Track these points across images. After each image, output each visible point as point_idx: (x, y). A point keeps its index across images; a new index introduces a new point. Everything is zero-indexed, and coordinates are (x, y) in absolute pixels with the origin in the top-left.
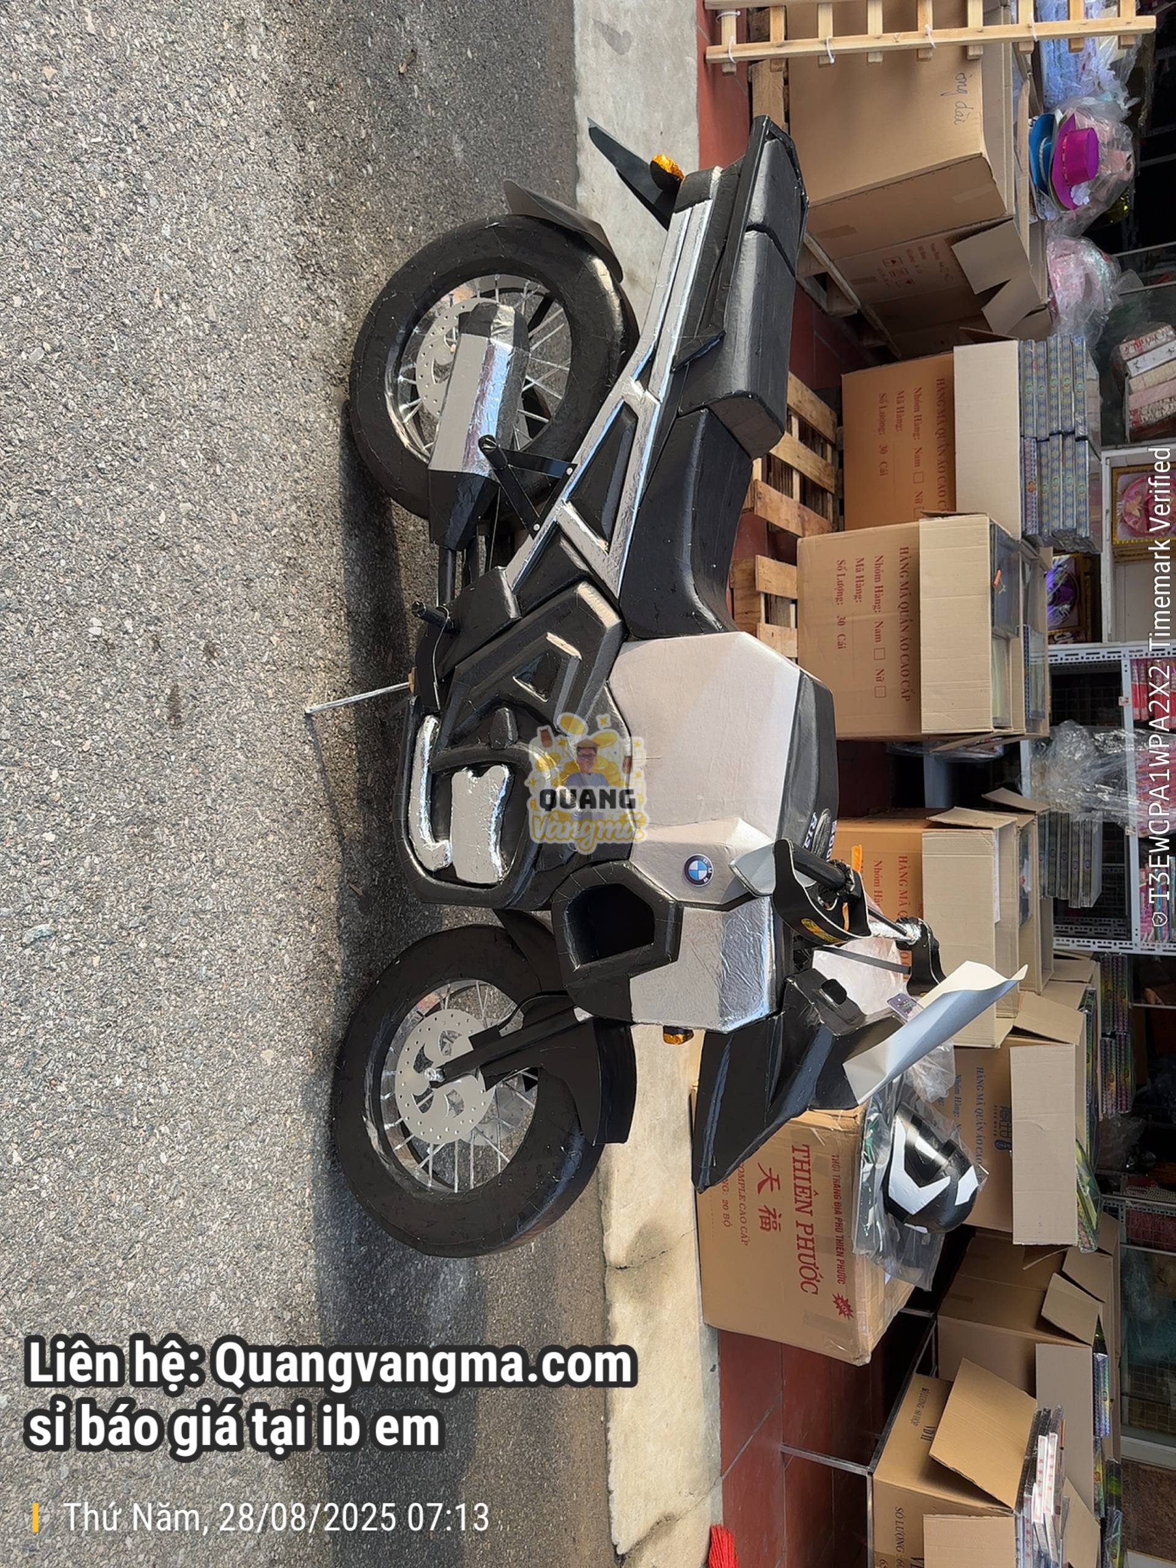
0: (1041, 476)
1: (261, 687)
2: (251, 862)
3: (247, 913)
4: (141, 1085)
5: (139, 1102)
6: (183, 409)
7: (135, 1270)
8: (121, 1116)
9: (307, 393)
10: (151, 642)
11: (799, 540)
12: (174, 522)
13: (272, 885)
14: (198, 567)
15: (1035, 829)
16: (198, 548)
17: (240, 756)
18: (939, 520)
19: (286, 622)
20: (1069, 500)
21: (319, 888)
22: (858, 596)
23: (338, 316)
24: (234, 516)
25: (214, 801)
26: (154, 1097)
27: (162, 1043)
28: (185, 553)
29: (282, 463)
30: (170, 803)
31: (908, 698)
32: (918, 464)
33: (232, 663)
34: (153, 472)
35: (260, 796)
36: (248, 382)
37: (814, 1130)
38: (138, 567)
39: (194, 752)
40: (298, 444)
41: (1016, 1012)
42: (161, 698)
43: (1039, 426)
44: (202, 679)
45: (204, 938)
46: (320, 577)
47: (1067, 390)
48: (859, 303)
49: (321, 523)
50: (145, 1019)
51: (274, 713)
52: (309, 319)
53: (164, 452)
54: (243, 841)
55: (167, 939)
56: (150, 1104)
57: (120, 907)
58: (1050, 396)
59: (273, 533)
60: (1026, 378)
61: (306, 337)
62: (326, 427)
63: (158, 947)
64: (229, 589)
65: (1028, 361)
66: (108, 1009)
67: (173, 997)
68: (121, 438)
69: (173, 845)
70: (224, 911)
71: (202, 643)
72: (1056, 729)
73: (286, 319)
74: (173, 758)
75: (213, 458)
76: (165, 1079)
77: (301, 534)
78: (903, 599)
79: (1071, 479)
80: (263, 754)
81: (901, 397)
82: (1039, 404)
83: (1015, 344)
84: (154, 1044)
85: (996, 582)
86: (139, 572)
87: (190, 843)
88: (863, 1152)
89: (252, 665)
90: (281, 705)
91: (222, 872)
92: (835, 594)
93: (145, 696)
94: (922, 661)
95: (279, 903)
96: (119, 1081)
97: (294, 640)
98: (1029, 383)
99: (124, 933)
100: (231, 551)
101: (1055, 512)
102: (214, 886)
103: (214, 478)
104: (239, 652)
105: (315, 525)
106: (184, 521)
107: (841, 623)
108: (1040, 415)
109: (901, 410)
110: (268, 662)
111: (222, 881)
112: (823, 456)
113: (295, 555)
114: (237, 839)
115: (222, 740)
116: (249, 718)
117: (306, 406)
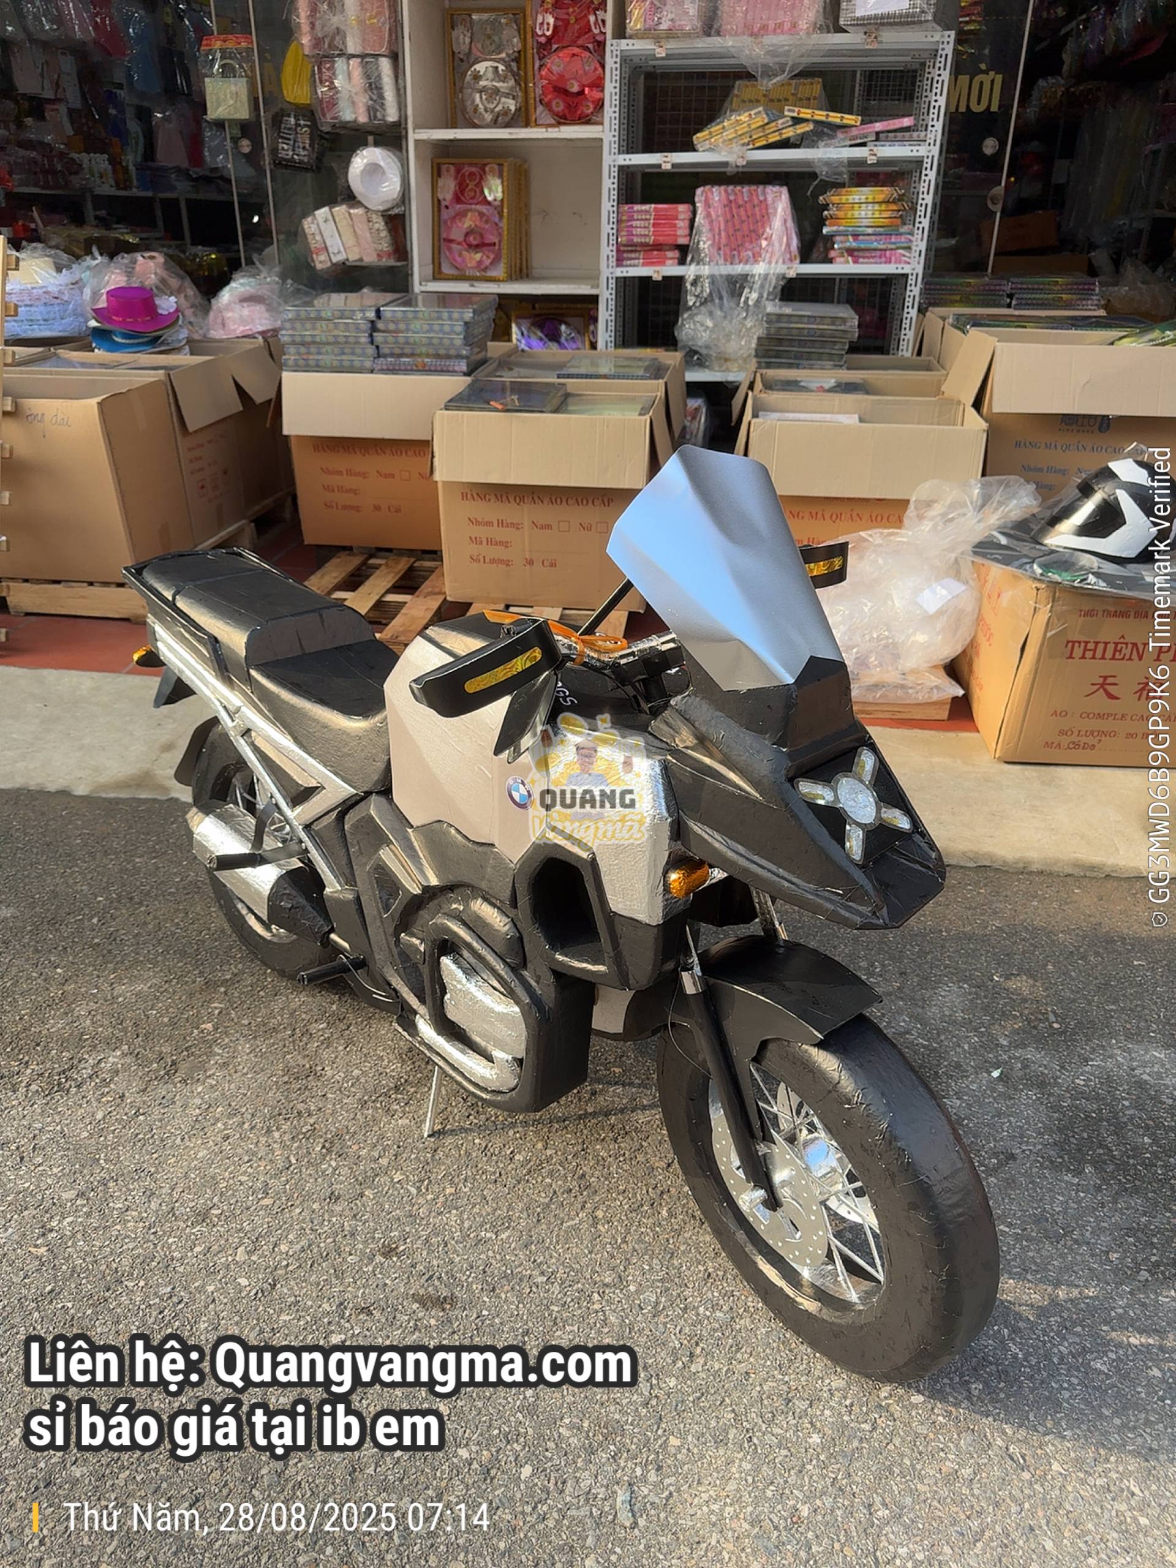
0: (412, 355)
1: (441, 1199)
2: (619, 1241)
3: (672, 1254)
4: (827, 1413)
5: (846, 1418)
6: (148, 1241)
7: (1040, 1458)
8: (856, 1444)
9: (174, 1103)
10: (361, 1316)
11: (449, 598)
12: (251, 1268)
13: (651, 1220)
14: (303, 1250)
15: (771, 373)
16: (284, 1248)
17: (504, 1236)
18: (436, 460)
19: (384, 1162)
20: (436, 328)
21: (669, 1165)
22: (506, 544)
23: (114, 1059)
24: (267, 1202)
25: (542, 1273)
26: (845, 1398)
27: (786, 1378)
28: (284, 1263)
29: (231, 1140)
30: (530, 1324)
31: (610, 501)
32: (392, 476)
33: (407, 1229)
34: (197, 1284)
35: (552, 1220)
36: (145, 1165)
37: (1049, 634)
38: (284, 1317)
39: (486, 1287)
40: (218, 1120)
41: (959, 402)
42: (421, 1315)
43: (364, 355)
44: (413, 1266)
45: (685, 1310)
46: (352, 1116)
47: (331, 326)
48: (244, 521)
49: (301, 1107)
50: (755, 1394)
51: (471, 1189)
52: (107, 1090)
53: (181, 1269)
54: (593, 1246)
55: (674, 1352)
56: (852, 1405)
57: (625, 1402)
58: (336, 343)
59: (294, 1161)
60: (317, 366)
61: (122, 1097)
62: (212, 1087)
63: (680, 1364)
64: (334, 1219)
65: (301, 362)
66: (731, 1436)
67: (739, 1356)
68: (154, 1314)
69: (575, 1328)
70: (662, 1280)
71: (379, 1259)
72: (680, 345)
73: (99, 1116)
74: (485, 1313)
75: (203, 1216)
76: (827, 1381)
77: (304, 1130)
78: (512, 499)
79: (416, 325)
80: (510, 1208)
81: (328, 488)
82: (343, 354)
83: (286, 376)
84: (785, 1388)
85: (500, 407)
86: (288, 1318)
87: (580, 1308)
88: (1076, 584)
89: (417, 1207)
90: (466, 1180)
91: (620, 1277)
92: (503, 567)
93: (413, 1333)
94: (572, 485)
95: (671, 1214)
96: (815, 1439)
97: (405, 1155)
98: (322, 363)
99: (654, 1402)
100: (298, 1211)
101: (446, 342)
102: (632, 1288)
103: (223, 1218)
104: (399, 1219)
105: (299, 1113)
106: (254, 1258)
107: (531, 562)
108: (353, 354)
109: (341, 489)
110: (419, 1189)
111: (630, 1278)
112: (377, 567)
113: (322, 1140)
114: (590, 1253)
115: (483, 1252)
116: (469, 1219)
117: (185, 1106)
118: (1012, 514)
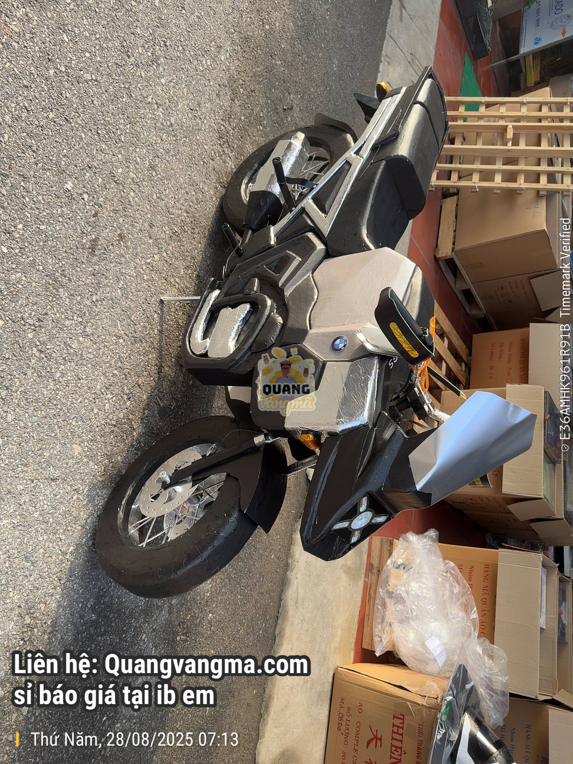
1: (142, 272)
2: (106, 344)
3: (94, 366)
6: (146, 142)
9: (207, 179)
10: (93, 211)
11: (443, 392)
12: (125, 176)
13: (113, 363)
14: (130, 202)
16: (132, 194)
17: (119, 291)
18: (518, 385)
19: (164, 254)
21: (139, 386)
24: (155, 197)
25: (97, 301)
28: (125, 191)
29: (186, 194)
30: (73, 283)
32: (509, 375)
33: (130, 250)
34: (123, 152)
36: (180, 155)
38: (100, 180)
39: (96, 272)
40: (196, 193)
42: (89, 237)
44: (112, 245)
48: (485, 311)
49: (196, 230)
50: (15, 373)
51: (144, 287)
52: (217, 155)
53: (131, 149)
54: (105, 330)
55: (45, 343)
57: (26, 309)
59: (172, 216)
61: (213, 160)
62: (212, 198)
63: (38, 343)
64: (141, 221)
67: (36, 375)
68: (113, 130)
69: (67, 303)
70: (82, 355)
71: (119, 232)
73: (205, 147)
74: (84, 266)
75: (152, 167)
77: (185, 227)
80: (132, 300)
81: (502, 345)
84: (14, 390)
87: (77, 310)
88: (439, 720)
89: (140, 259)
91: (88, 336)
95: (114, 375)
97: (166, 265)
99: (22, 322)
100: (148, 207)
102: (81, 339)
104: (136, 248)
105: (194, 229)
106: (130, 180)
109: (501, 351)
110: (149, 264)
111: (86, 340)
112: (461, 365)
113: (179, 232)
114: (103, 327)
115: (113, 278)
116: (130, 279)
117: (204, 182)
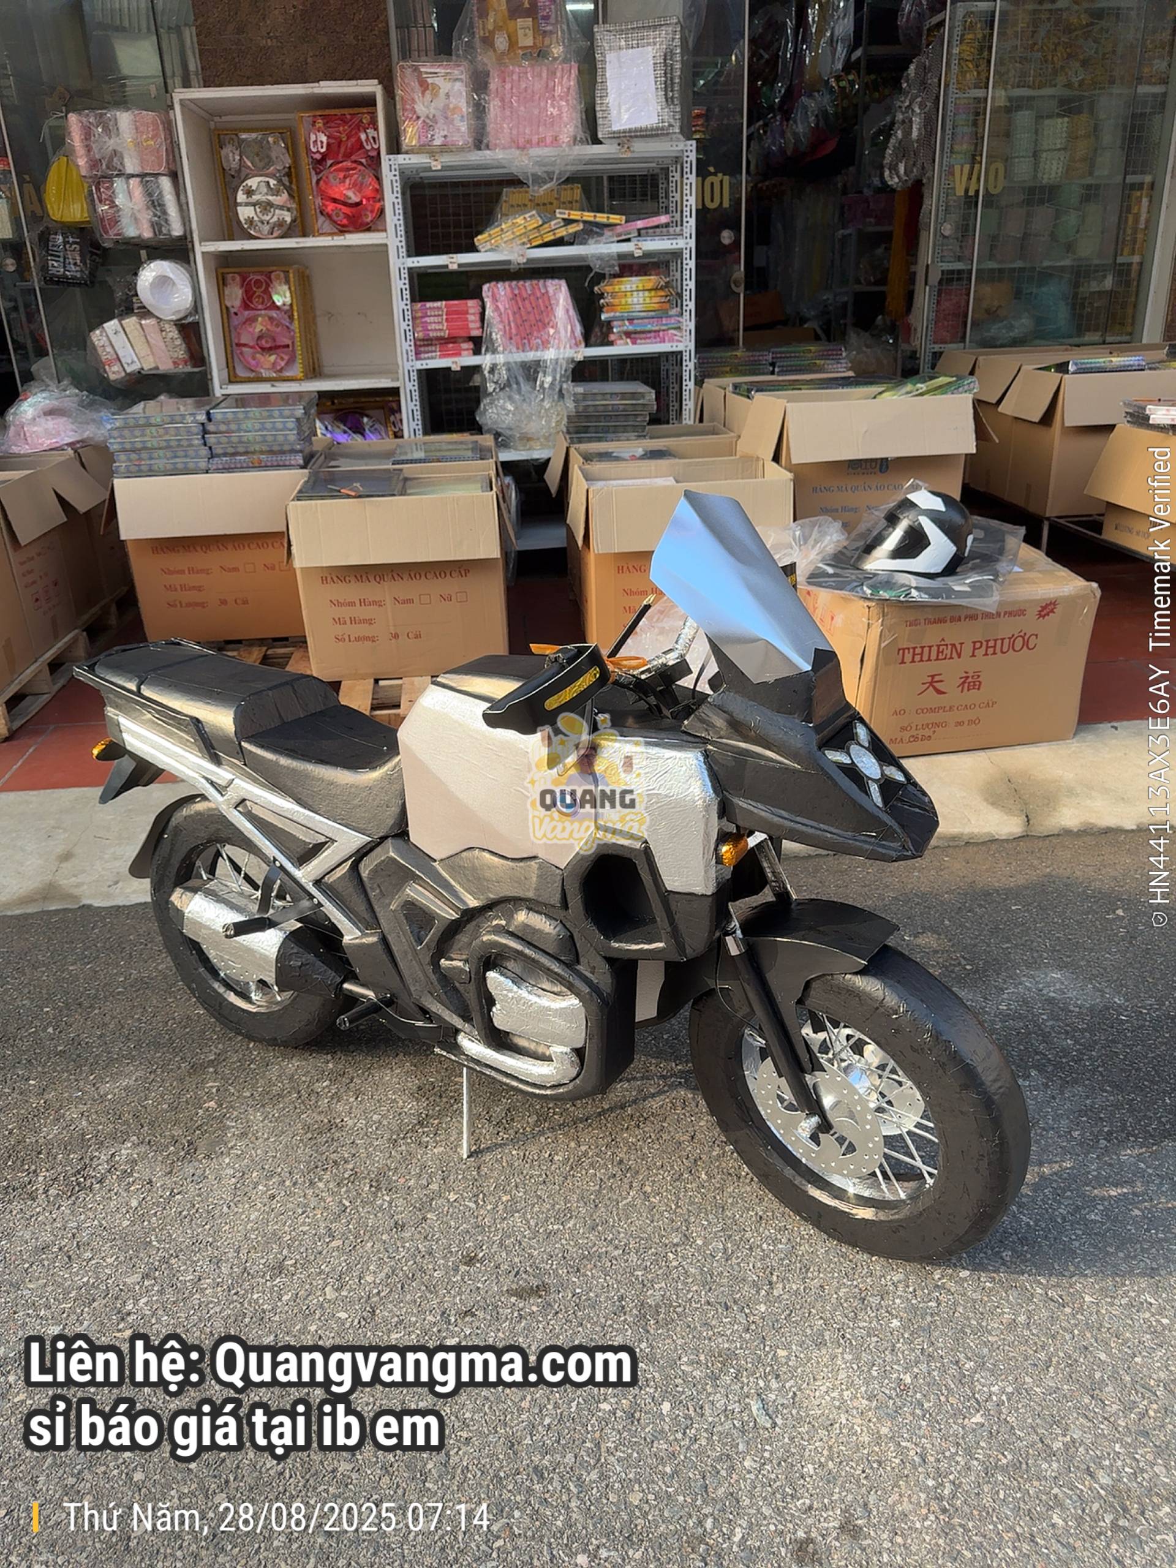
0: (246, 453)
1: (501, 1207)
2: (673, 1207)
3: (723, 1207)
4: (898, 1301)
5: (914, 1301)
6: (233, 1302)
7: (1073, 1295)
8: (929, 1319)
9: (206, 1177)
10: (467, 1319)
12: (346, 1303)
13: (694, 1185)
14: (388, 1276)
15: (583, 447)
16: (369, 1279)
17: (570, 1225)
18: (294, 549)
19: (434, 1187)
20: (268, 426)
21: (693, 1137)
22: (370, 622)
23: (126, 1151)
24: (334, 1244)
25: (616, 1248)
26: (908, 1287)
27: (855, 1283)
28: (375, 1291)
29: (278, 1198)
30: (622, 1291)
31: (467, 571)
32: (236, 569)
33: (480, 1238)
34: (298, 1327)
35: (608, 1203)
36: (200, 1237)
37: (883, 645)
38: (395, 1336)
39: (571, 1270)
40: (256, 1184)
41: (758, 458)
42: (521, 1305)
43: (198, 456)
44: (498, 1267)
45: (751, 1249)
46: (387, 1155)
47: (161, 431)
48: (77, 631)
49: (334, 1156)
50: (834, 1301)
51: (525, 1193)
52: (131, 1179)
53: (277, 1318)
54: (652, 1216)
55: (755, 1284)
56: (915, 1291)
57: (728, 1333)
58: (168, 447)
59: (347, 1204)
60: (150, 470)
61: (150, 1182)
62: (238, 1156)
63: (763, 1293)
64: (407, 1245)
65: (134, 469)
66: (827, 1338)
67: (810, 1275)
69: (663, 1284)
70: (723, 1230)
71: (463, 1268)
72: (485, 428)
73: (134, 1203)
74: (578, 1291)
75: (279, 1269)
76: (889, 1277)
77: (346, 1176)
78: (371, 578)
79: (249, 424)
80: (566, 1201)
81: (170, 588)
82: (176, 457)
83: (117, 482)
84: (857, 1290)
85: (353, 494)
86: (398, 1336)
87: (660, 1268)
88: (902, 598)
89: (480, 1218)
90: (517, 1187)
91: (685, 1235)
92: (368, 643)
93: (520, 1322)
94: (431, 560)
95: (710, 1177)
96: (895, 1323)
97: (452, 1177)
98: (155, 467)
99: (753, 1327)
100: (369, 1245)
101: (281, 439)
102: (700, 1242)
103: (298, 1266)
104: (468, 1231)
105: (335, 1162)
106: (344, 1293)
107: (396, 636)
108: (186, 456)
109: (183, 587)
110: (476, 1202)
111: (694, 1234)
113: (367, 1181)
114: (652, 1222)
115: (557, 1242)
116: (532, 1218)
117: (219, 1179)
118: (828, 549)
